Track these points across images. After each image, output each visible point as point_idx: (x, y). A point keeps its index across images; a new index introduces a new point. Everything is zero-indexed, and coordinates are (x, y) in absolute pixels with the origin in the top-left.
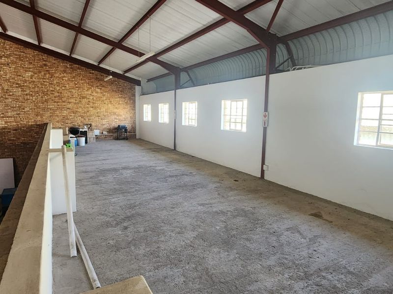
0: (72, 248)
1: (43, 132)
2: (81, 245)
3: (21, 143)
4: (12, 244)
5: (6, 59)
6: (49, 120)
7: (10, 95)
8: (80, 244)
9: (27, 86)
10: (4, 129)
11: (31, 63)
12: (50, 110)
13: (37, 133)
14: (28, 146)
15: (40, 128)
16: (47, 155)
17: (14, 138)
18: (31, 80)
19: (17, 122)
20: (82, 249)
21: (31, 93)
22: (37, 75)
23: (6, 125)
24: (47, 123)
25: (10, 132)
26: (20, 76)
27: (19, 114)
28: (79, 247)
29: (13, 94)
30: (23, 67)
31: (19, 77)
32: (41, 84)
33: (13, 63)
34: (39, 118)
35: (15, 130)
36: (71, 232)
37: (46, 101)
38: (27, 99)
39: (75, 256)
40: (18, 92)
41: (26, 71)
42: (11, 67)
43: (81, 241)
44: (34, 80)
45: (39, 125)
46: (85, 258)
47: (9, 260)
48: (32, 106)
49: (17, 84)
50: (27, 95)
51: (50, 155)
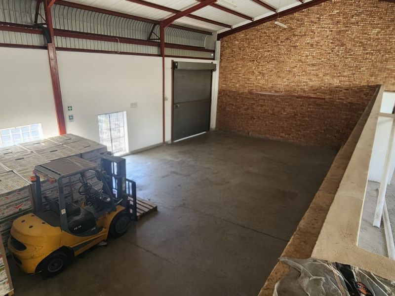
0: (377, 218)
1: (375, 94)
2: (386, 220)
3: (349, 103)
4: (338, 188)
5: (357, 17)
6: (384, 82)
7: (351, 55)
8: (386, 218)
9: (370, 44)
10: (337, 88)
11: (381, 18)
12: (388, 70)
13: (366, 95)
14: (354, 107)
15: (371, 90)
16: (377, 119)
17: (343, 98)
18: (376, 37)
19: (350, 82)
20: (387, 223)
21: (372, 51)
22: (384, 31)
23: (340, 84)
24: (381, 85)
25: (341, 91)
26: (366, 34)
27: (354, 74)
28: (384, 221)
29: (354, 54)
30: (371, 24)
31: (364, 35)
32: (387, 41)
33: (363, 20)
34: (373, 79)
35: (347, 90)
36: (379, 202)
37: (387, 60)
38: (366, 59)
39: (378, 227)
40: (359, 51)
41: (374, 28)
42: (358, 26)
43: (388, 217)
44: (379, 37)
45: (371, 87)
46: (389, 234)
47: (335, 198)
48: (369, 65)
49: (361, 43)
50: (367, 54)
51: (380, 119)
